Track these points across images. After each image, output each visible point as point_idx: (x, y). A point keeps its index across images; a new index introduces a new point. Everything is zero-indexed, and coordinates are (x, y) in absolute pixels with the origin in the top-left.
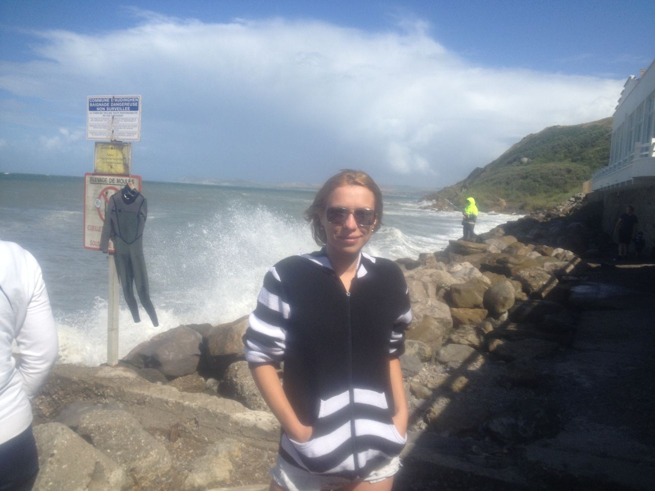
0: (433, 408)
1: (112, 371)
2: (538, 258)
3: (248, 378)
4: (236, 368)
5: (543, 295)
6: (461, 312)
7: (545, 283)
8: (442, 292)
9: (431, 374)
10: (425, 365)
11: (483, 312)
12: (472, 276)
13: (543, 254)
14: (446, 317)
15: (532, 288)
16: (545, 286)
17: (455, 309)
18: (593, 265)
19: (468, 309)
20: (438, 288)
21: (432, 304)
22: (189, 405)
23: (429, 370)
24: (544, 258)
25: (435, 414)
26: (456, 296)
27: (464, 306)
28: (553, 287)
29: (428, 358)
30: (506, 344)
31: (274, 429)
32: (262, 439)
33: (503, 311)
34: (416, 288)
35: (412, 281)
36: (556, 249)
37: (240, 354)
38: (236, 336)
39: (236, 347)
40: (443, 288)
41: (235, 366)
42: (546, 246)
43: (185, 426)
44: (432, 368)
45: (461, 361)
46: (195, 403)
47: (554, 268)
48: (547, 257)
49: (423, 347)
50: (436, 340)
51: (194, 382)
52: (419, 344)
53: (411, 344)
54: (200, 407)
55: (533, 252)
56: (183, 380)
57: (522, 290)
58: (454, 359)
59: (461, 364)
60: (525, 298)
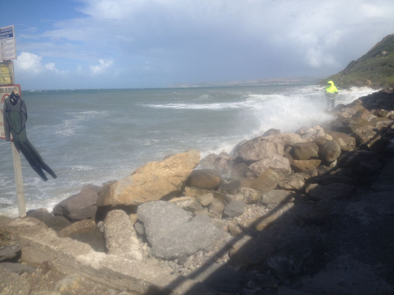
0: (235, 245)
1: (20, 221)
2: (374, 119)
3: (112, 223)
4: (109, 216)
5: (369, 145)
6: (299, 163)
7: (372, 137)
8: (289, 148)
9: (252, 214)
10: (252, 206)
11: (317, 162)
12: (317, 136)
13: (379, 116)
14: (284, 168)
15: (362, 141)
16: (371, 139)
17: (296, 161)
19: (306, 160)
20: (286, 147)
21: (276, 159)
22: (53, 248)
23: (253, 211)
24: (378, 119)
25: (235, 250)
26: (297, 151)
27: (303, 158)
28: (376, 140)
29: (255, 201)
30: (316, 188)
31: (101, 268)
32: (94, 275)
33: (332, 160)
34: (269, 148)
35: (267, 143)
36: (390, 112)
37: (114, 205)
38: (111, 193)
39: (110, 201)
40: (291, 146)
41: (109, 214)
42: (383, 110)
43: (52, 263)
44: (256, 208)
45: (278, 203)
46: (57, 247)
47: (383, 126)
48: (380, 118)
49: (252, 193)
50: (272, 185)
51: (86, 225)
52: (249, 191)
53: (245, 191)
54: (59, 250)
55: (372, 115)
56: (78, 224)
57: (355, 143)
58: (273, 201)
59: (279, 204)
60: (351, 150)
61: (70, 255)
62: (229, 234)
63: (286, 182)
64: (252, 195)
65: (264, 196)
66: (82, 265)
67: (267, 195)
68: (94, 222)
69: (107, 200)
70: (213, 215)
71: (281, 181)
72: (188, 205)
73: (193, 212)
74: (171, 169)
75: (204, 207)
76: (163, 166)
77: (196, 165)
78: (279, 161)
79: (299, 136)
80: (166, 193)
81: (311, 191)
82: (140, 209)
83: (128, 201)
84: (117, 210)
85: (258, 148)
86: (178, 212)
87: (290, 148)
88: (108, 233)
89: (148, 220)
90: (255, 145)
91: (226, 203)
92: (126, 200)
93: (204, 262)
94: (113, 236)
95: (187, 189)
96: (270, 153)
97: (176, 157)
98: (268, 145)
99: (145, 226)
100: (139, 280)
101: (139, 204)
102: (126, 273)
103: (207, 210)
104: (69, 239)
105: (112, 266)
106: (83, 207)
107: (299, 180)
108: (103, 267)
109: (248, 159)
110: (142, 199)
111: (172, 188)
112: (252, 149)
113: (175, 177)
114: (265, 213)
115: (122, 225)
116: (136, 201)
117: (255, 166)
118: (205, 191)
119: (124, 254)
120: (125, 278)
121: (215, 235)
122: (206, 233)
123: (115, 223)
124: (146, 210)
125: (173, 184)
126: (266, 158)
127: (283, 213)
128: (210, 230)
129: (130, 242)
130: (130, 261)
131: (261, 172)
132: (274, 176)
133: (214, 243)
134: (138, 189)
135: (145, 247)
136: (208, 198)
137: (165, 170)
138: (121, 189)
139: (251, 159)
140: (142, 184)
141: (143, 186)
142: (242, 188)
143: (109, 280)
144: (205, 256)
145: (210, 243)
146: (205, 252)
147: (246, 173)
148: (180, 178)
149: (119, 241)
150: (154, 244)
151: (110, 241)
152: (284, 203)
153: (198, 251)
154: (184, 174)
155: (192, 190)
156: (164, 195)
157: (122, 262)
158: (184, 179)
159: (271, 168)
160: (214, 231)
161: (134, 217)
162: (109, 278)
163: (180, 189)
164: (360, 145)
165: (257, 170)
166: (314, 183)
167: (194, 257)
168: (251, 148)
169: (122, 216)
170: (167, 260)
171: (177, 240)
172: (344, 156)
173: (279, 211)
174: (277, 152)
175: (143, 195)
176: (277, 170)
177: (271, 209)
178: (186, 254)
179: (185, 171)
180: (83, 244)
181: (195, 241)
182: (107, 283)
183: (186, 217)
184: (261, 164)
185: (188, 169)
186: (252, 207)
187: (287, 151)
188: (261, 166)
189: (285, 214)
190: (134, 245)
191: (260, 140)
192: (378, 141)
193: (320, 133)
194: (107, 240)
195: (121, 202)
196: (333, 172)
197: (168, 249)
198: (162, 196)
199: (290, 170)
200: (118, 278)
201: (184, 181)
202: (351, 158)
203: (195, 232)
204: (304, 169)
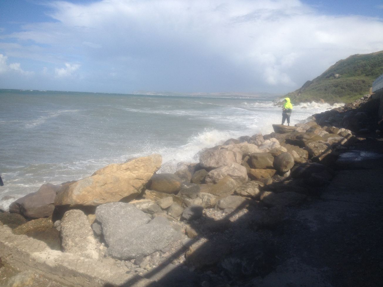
0: (192, 246)
2: (325, 135)
5: (320, 159)
6: (256, 172)
7: (323, 151)
10: (210, 210)
11: (272, 171)
12: (273, 148)
13: (330, 132)
14: (242, 175)
15: (314, 154)
16: (323, 153)
17: (253, 170)
18: (362, 139)
19: (262, 169)
20: (244, 156)
21: (234, 167)
24: (330, 135)
25: (191, 251)
26: (254, 160)
27: (260, 167)
28: (327, 154)
29: (213, 205)
30: (270, 195)
31: (56, 265)
32: (49, 272)
33: (286, 170)
34: (228, 156)
35: (226, 152)
36: (341, 129)
37: (72, 205)
38: (70, 193)
39: (69, 200)
40: (249, 155)
41: (67, 213)
42: (334, 127)
43: (6, 259)
44: (214, 213)
45: (235, 208)
46: (11, 244)
47: (334, 141)
48: (331, 134)
49: (210, 198)
50: (229, 191)
51: (43, 223)
52: (208, 196)
53: (203, 195)
54: (14, 247)
55: (324, 131)
56: (35, 222)
57: (308, 156)
58: (230, 206)
59: (235, 210)
60: (304, 162)
61: (25, 252)
62: (186, 236)
63: (243, 188)
64: (210, 200)
65: (222, 201)
66: (37, 263)
67: (224, 200)
68: (51, 221)
69: (65, 200)
70: (172, 217)
71: (238, 188)
72: (147, 207)
73: (152, 214)
74: (132, 172)
75: (163, 209)
76: (125, 168)
77: (157, 169)
78: (237, 169)
79: (256, 147)
80: (126, 195)
81: (265, 198)
82: (99, 210)
83: (86, 201)
84: (75, 210)
85: (218, 156)
86: (137, 214)
87: (247, 157)
88: (65, 232)
89: (106, 221)
90: (216, 153)
91: (185, 207)
92: (85, 200)
93: (161, 263)
94: (70, 235)
95: (147, 192)
96: (229, 161)
97: (138, 160)
98: (227, 153)
99: (102, 226)
100: (94, 278)
101: (98, 205)
102: (81, 271)
103: (166, 212)
104: (24, 236)
105: (67, 264)
106: (40, 206)
107: (255, 188)
108: (58, 264)
109: (208, 166)
110: (102, 200)
111: (132, 191)
112: (213, 156)
113: (136, 180)
114: (221, 218)
115: (80, 225)
116: (95, 202)
117: (214, 173)
118: (165, 194)
119: (80, 252)
120: (80, 276)
121: (172, 236)
122: (164, 234)
123: (73, 222)
124: (105, 211)
125: (134, 187)
126: (224, 165)
127: (239, 217)
128: (168, 231)
129: (87, 242)
130: (86, 260)
131: (220, 178)
132: (232, 183)
133: (171, 244)
134: (98, 190)
135: (102, 247)
136: (168, 201)
137: (126, 172)
138: (80, 189)
139: (210, 166)
140: (102, 186)
141: (103, 187)
142: (201, 193)
143: (64, 277)
144: (161, 257)
145: (168, 244)
146: (161, 253)
147: (206, 179)
148: (141, 180)
149: (76, 240)
150: (111, 245)
151: (67, 240)
152: (239, 208)
153: (155, 252)
154: (145, 177)
155: (152, 193)
156: (124, 196)
157: (78, 260)
158: (144, 182)
159: (229, 175)
160: (171, 233)
161: (92, 217)
162: (64, 275)
163: (140, 191)
164: (312, 158)
165: (216, 176)
166: (268, 191)
167: (151, 257)
168: (211, 156)
169: (80, 216)
170: (123, 260)
171: (135, 241)
172: (297, 167)
173: (235, 216)
174: (236, 160)
175: (103, 196)
176: (234, 177)
177: (227, 214)
178: (143, 254)
179: (146, 174)
180: (39, 241)
181: (152, 242)
182: (62, 280)
183: (145, 219)
184: (221, 171)
185: (149, 172)
186: (210, 212)
187: (245, 160)
188: (220, 173)
189: (241, 219)
190: (90, 244)
191: (220, 148)
192: (329, 155)
193: (276, 145)
194: (63, 239)
195: (79, 202)
196: (287, 182)
197: (124, 250)
198: (122, 198)
199: (247, 178)
200: (73, 275)
201: (144, 184)
202: (304, 169)
203: (153, 233)
204: (260, 178)
